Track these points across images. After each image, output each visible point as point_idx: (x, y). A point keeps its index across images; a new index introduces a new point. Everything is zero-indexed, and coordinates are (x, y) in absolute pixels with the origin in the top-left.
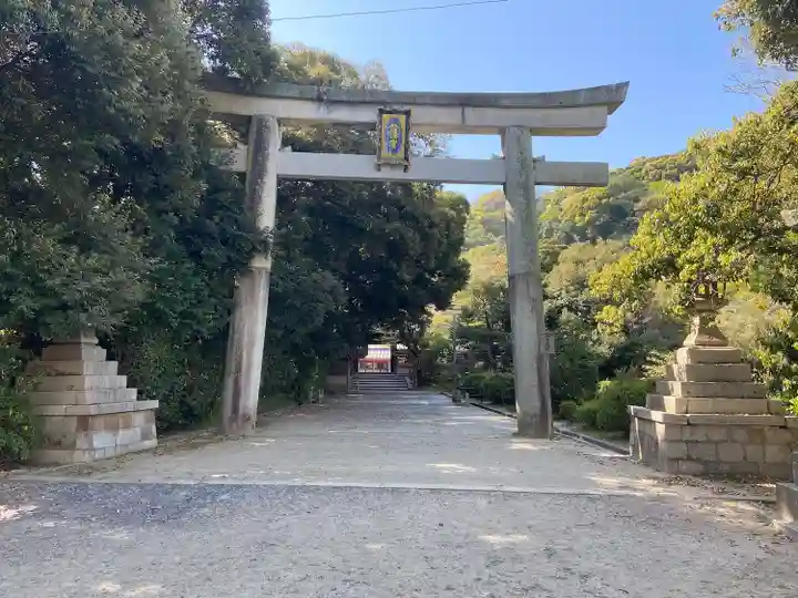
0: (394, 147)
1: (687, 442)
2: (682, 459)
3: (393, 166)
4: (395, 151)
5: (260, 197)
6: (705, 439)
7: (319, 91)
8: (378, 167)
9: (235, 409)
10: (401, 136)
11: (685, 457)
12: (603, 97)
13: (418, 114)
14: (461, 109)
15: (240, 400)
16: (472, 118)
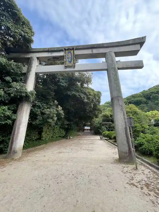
0: (70, 60)
3: (70, 67)
4: (70, 62)
7: (48, 49)
8: (66, 67)
10: (72, 57)
13: (77, 52)
14: (91, 49)
15: (13, 145)
16: (95, 51)
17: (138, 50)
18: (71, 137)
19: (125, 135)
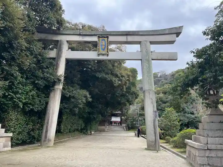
0: (103, 48)
1: (208, 157)
2: (206, 165)
3: (103, 55)
4: (104, 50)
5: (59, 65)
6: (215, 156)
7: (80, 32)
8: (99, 55)
9: (46, 137)
10: (106, 44)
11: (207, 164)
12: (175, 31)
13: (111, 38)
14: (126, 36)
15: (47, 133)
16: (130, 39)
17: (173, 40)
18: (93, 132)
19: (153, 126)
